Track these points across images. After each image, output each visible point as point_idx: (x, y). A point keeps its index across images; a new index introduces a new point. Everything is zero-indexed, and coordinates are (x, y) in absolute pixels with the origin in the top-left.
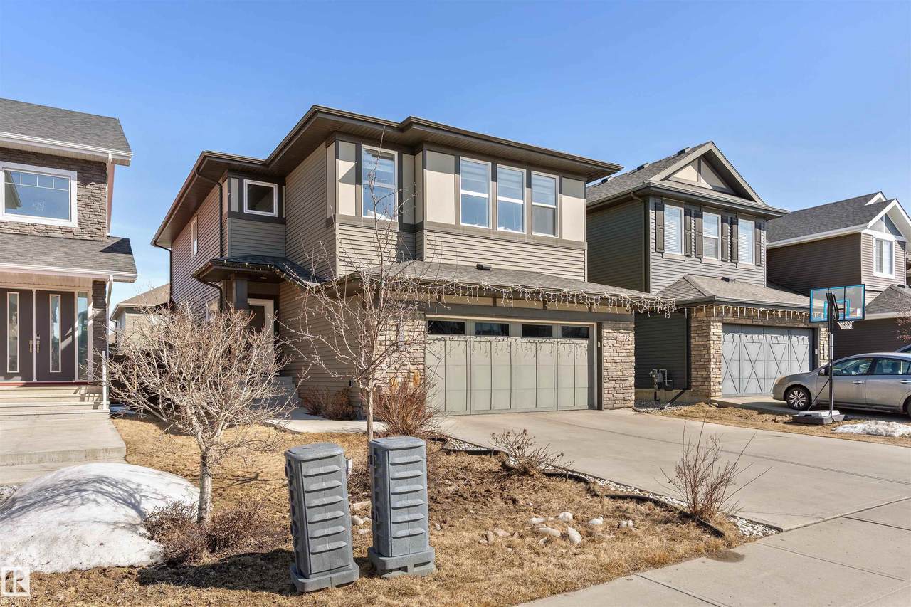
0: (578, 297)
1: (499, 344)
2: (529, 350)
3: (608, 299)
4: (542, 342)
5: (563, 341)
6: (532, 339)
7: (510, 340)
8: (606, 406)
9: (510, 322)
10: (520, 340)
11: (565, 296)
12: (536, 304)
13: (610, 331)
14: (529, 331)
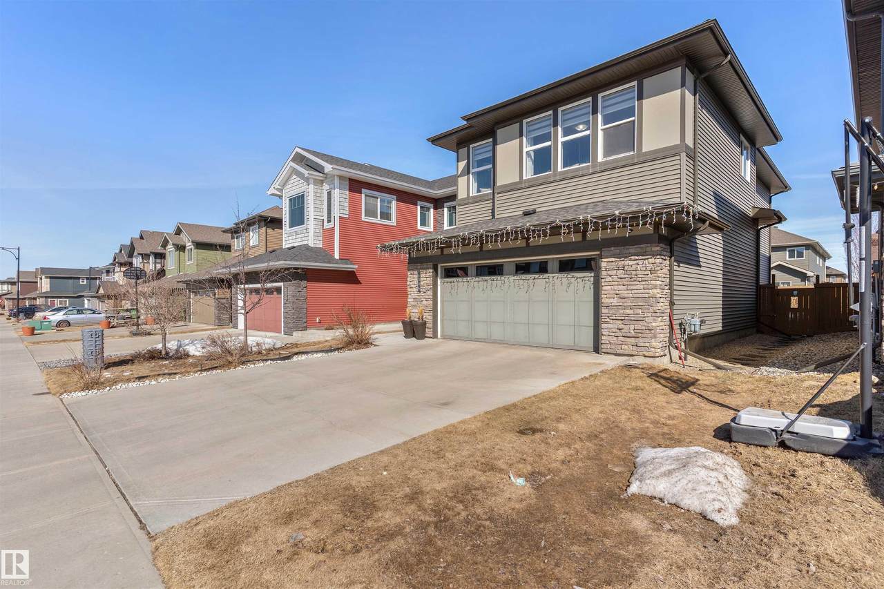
0: (522, 232)
1: (494, 283)
2: (522, 287)
3: (560, 226)
4: (535, 278)
5: (560, 275)
6: (524, 277)
7: (503, 278)
8: (604, 350)
9: (504, 262)
10: (512, 278)
11: (508, 234)
12: (520, 243)
13: (613, 259)
14: (523, 269)
